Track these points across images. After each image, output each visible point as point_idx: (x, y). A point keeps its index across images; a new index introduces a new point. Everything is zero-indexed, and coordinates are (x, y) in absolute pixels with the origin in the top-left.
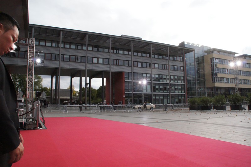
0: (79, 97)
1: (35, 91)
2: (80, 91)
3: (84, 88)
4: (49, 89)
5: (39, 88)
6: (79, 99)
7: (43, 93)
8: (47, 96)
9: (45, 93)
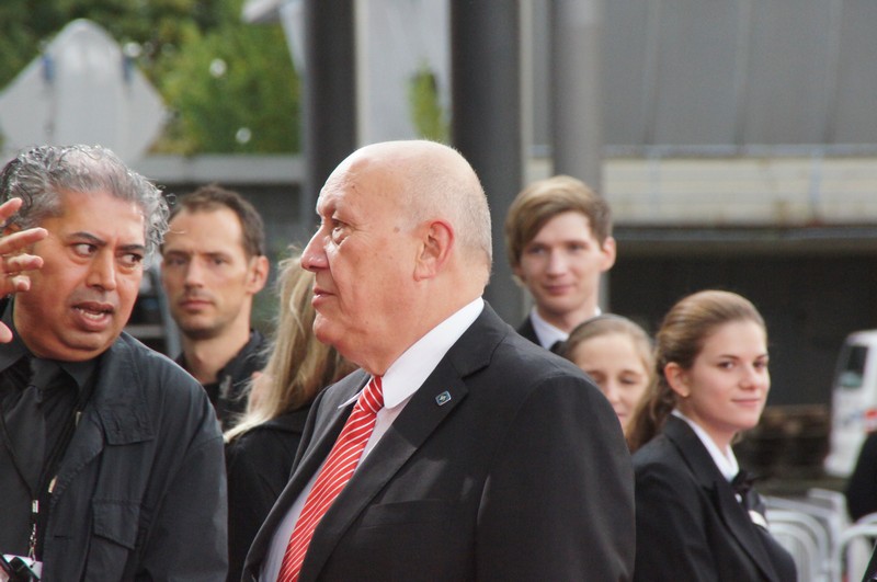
7: (49, 75)
8: (193, 154)
9: (126, 77)
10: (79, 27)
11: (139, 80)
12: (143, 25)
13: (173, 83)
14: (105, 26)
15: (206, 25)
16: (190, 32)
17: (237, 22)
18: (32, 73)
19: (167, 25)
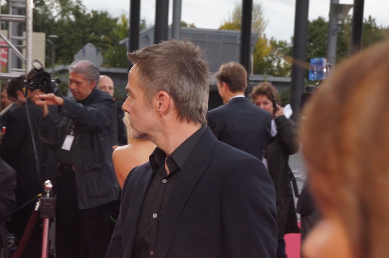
0: (287, 79)
1: (42, 36)
2: (295, 39)
3: (320, 22)
4: (120, 22)
5: (64, 12)
6: (287, 89)
7: (84, 52)
8: (108, 67)
9: (97, 53)
10: (89, 44)
11: (100, 54)
12: (102, 44)
13: (106, 55)
14: (95, 44)
15: (113, 45)
16: (110, 46)
17: (118, 45)
18: (81, 51)
19: (106, 44)
